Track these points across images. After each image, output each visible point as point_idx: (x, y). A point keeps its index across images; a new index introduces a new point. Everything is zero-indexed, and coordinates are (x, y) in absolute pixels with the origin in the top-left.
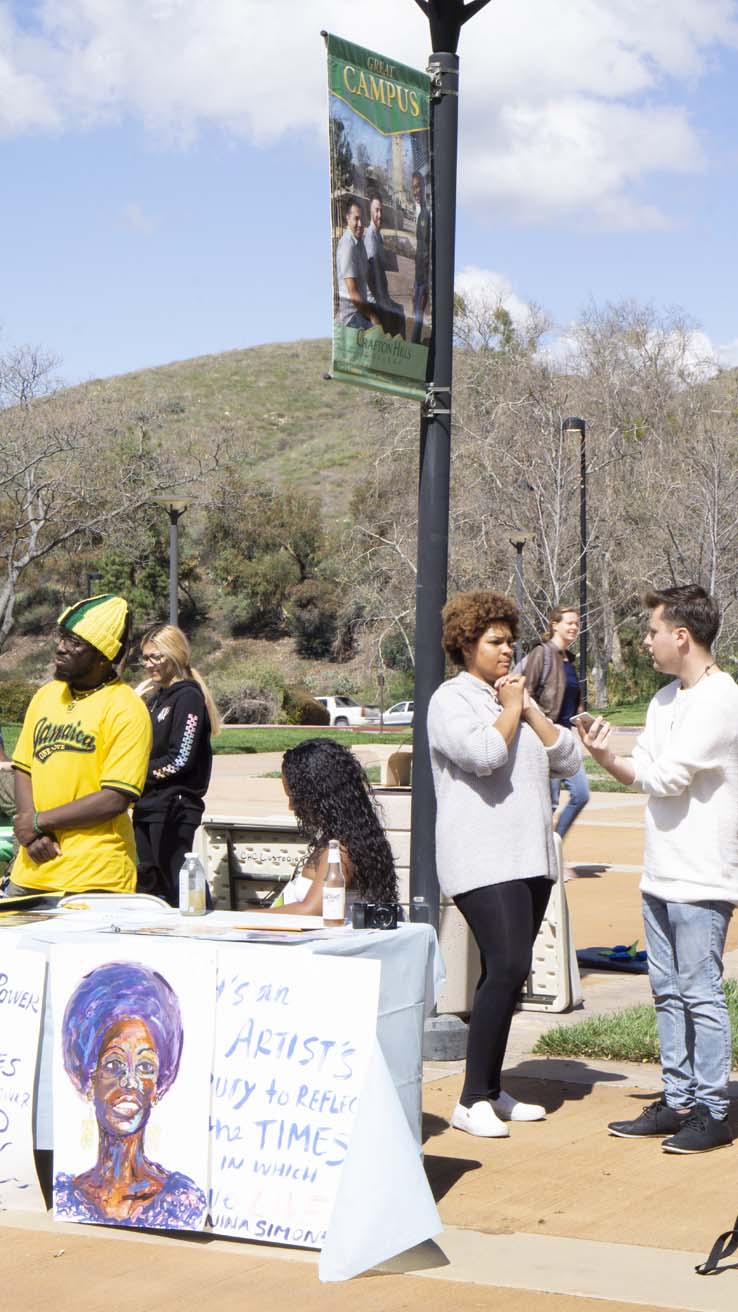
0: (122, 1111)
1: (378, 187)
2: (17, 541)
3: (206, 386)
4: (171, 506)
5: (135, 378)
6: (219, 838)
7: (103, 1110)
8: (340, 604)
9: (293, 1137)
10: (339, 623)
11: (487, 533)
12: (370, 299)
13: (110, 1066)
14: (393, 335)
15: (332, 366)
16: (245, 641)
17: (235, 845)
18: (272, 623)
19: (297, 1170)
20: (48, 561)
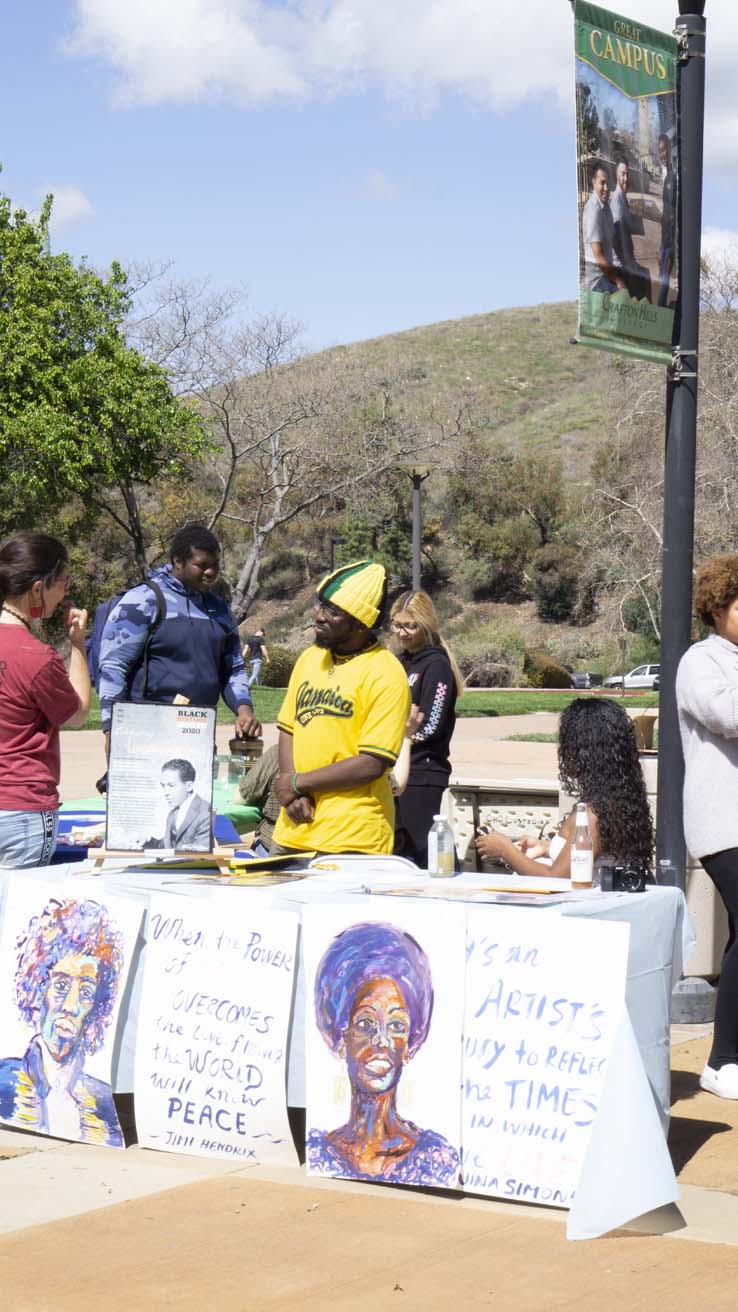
0: (373, 1069)
1: (624, 151)
2: (262, 506)
3: (447, 351)
4: (414, 471)
5: (377, 344)
6: (464, 800)
7: (355, 1067)
8: (581, 568)
9: (543, 1097)
10: (580, 586)
11: (729, 496)
12: (616, 263)
13: (362, 1024)
14: (639, 299)
15: (578, 331)
16: (486, 604)
17: (481, 808)
18: (512, 586)
19: (546, 1130)
20: (292, 526)
